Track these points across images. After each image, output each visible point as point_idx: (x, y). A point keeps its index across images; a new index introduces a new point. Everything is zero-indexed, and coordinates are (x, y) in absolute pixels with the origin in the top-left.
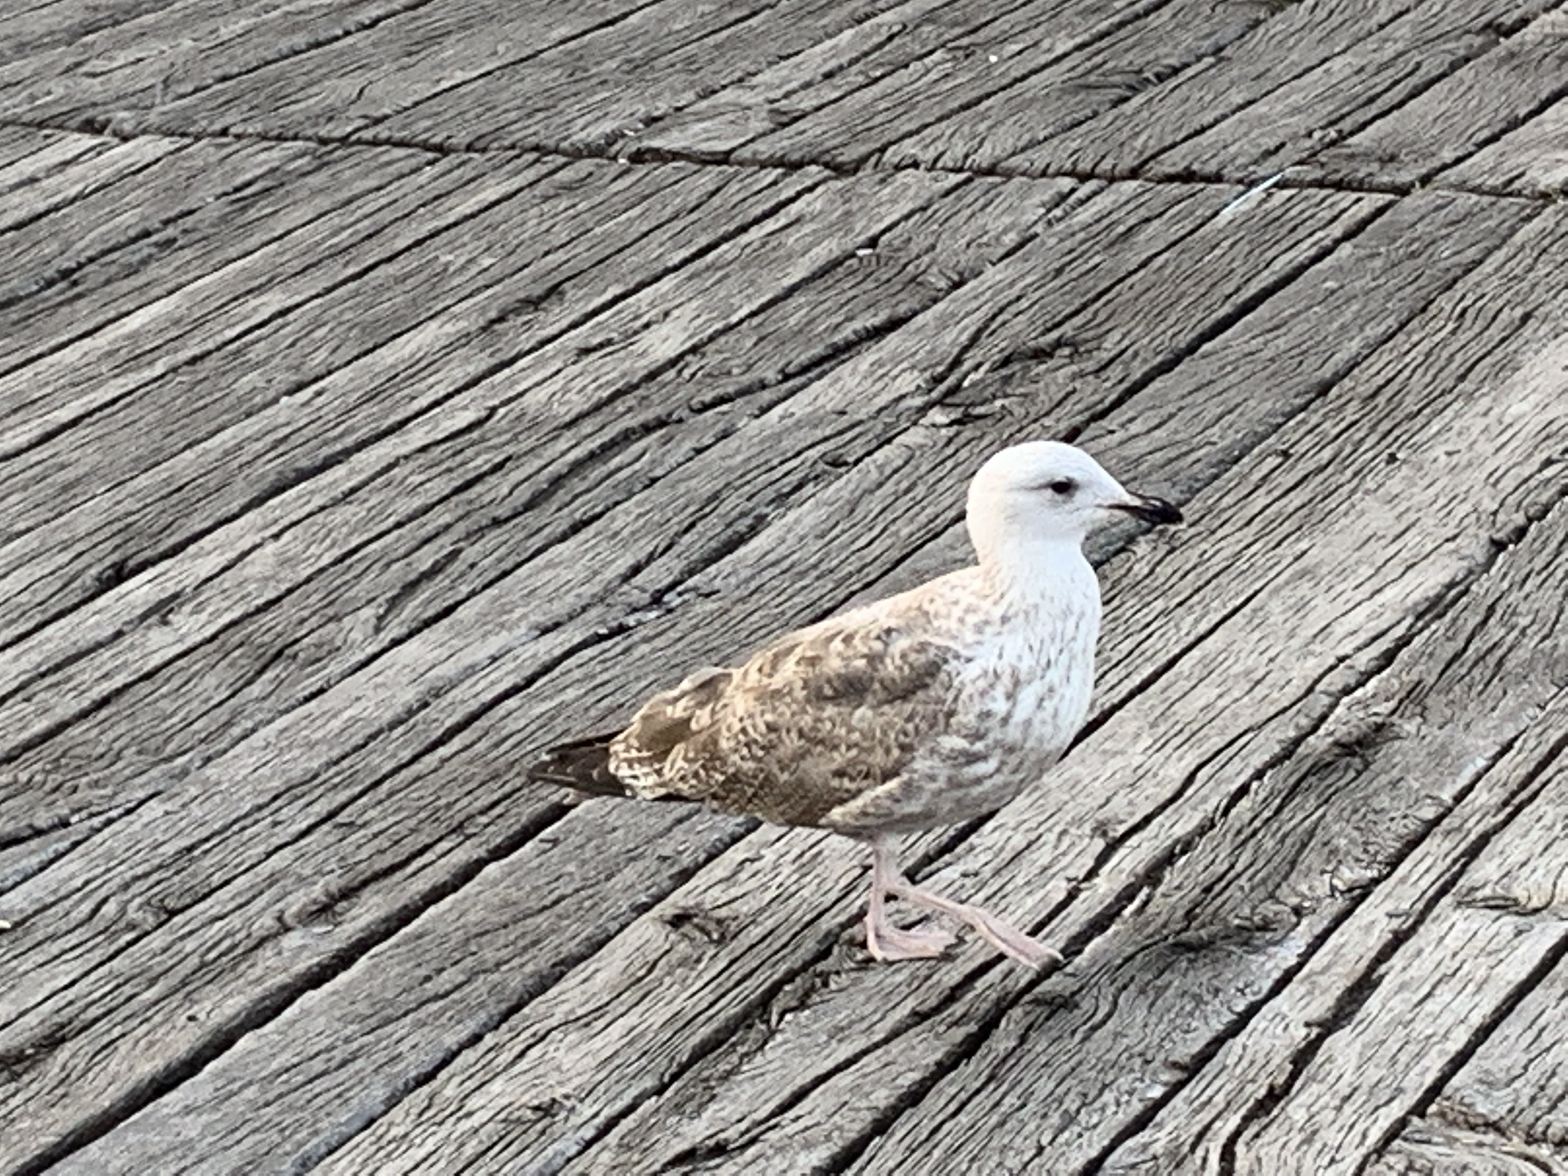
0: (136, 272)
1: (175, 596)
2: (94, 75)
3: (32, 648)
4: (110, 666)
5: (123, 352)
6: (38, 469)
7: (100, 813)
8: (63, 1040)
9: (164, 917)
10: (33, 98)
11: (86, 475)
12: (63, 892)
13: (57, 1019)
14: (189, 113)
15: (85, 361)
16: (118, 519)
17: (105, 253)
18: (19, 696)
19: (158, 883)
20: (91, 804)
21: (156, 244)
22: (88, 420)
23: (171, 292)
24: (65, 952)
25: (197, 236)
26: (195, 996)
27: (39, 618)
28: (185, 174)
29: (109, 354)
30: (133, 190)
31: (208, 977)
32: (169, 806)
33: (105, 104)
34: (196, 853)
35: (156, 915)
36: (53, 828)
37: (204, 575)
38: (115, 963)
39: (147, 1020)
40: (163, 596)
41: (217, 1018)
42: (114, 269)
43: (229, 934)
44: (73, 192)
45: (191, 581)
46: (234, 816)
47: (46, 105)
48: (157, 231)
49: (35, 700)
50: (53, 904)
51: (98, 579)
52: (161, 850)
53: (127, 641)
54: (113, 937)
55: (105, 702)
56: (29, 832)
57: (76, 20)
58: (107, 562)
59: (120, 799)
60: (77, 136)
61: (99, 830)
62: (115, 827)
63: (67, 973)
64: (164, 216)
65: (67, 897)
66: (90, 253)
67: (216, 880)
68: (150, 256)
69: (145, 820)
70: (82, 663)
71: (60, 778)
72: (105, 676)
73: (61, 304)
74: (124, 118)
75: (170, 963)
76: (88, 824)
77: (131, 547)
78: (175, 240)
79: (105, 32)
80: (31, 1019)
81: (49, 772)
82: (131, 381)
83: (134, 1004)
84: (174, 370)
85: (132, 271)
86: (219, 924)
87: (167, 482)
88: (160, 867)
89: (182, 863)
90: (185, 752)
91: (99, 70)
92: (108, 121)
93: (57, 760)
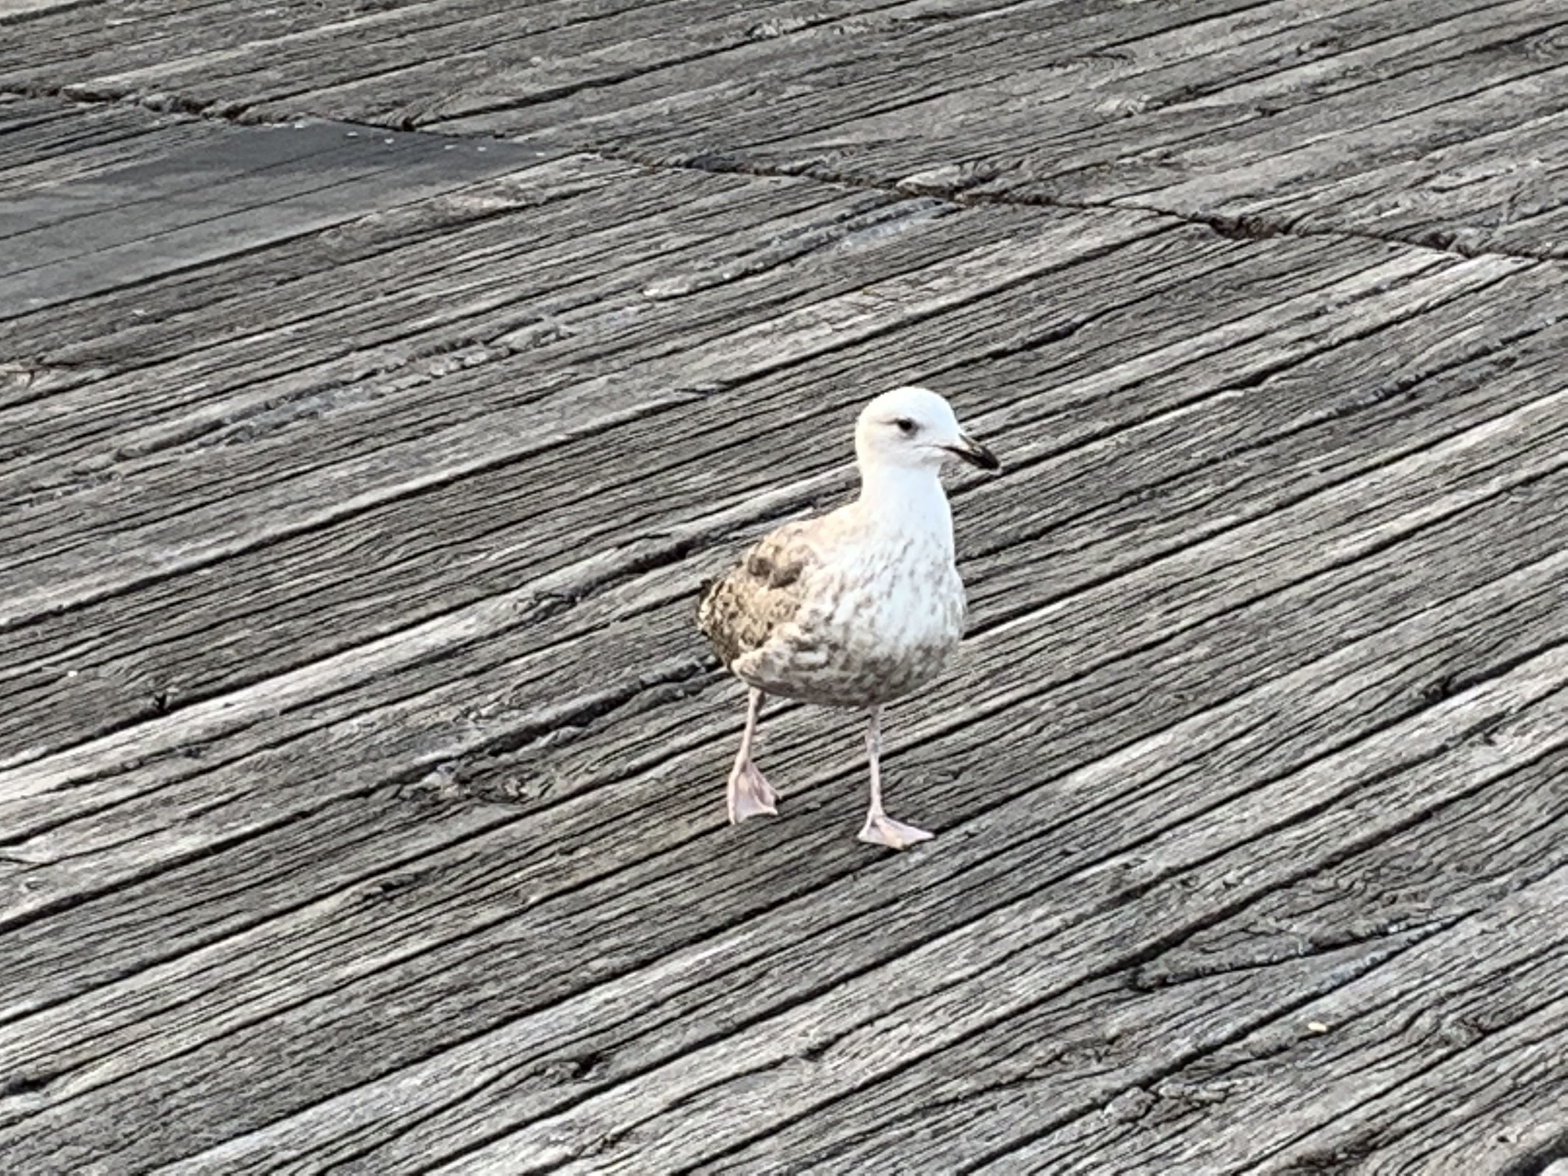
0: (1474, 389)
1: (1500, 716)
2: (1442, 191)
3: (1356, 757)
4: (1434, 779)
5: (1457, 469)
6: (1369, 579)
7: (1417, 926)
8: (1375, 1148)
9: (1478, 1035)
10: (1380, 210)
11: (1417, 587)
12: (1378, 1001)
13: (1369, 1126)
14: (1534, 233)
15: (1421, 474)
16: (1447, 635)
17: (1444, 368)
18: (1342, 803)
19: (1474, 1000)
20: (1407, 917)
21: (1494, 363)
22: (1420, 534)
23: (1508, 412)
24: (1378, 1061)
25: (1535, 357)
26: (1505, 1118)
27: (1365, 727)
28: (1527, 295)
29: (1445, 469)
30: (1475, 307)
31: (1521, 1100)
32: (1485, 926)
33: (1450, 219)
34: (1512, 974)
35: (1470, 1032)
36: (1371, 936)
37: (1529, 697)
38: (1428, 1076)
39: (1458, 1136)
40: (1486, 715)
41: (1528, 1142)
42: (1452, 385)
43: (1543, 1058)
44: (1416, 305)
45: (1515, 704)
46: (1550, 942)
47: (1393, 217)
48: (1498, 349)
49: (1358, 807)
50: (1369, 1012)
51: (1424, 692)
52: (1477, 968)
53: (1452, 756)
54: (1426, 1050)
55: (1425, 816)
56: (1347, 938)
57: (1425, 135)
58: (1436, 675)
59: (1438, 914)
60: (1421, 250)
61: (1414, 943)
62: (1434, 941)
63: (1379, 1083)
64: (1505, 335)
65: (1384, 1005)
66: (1429, 367)
67: (1531, 1002)
68: (1489, 374)
69: (1461, 937)
70: (1405, 776)
71: (1380, 888)
72: (1428, 790)
73: (1398, 416)
74: (1469, 235)
75: (1483, 1082)
76: (1405, 936)
77: (1458, 664)
78: (1513, 360)
79: (1454, 148)
80: (1343, 1125)
81: (1367, 881)
82: (1463, 498)
83: (1445, 1120)
84: (1508, 489)
85: (1471, 388)
86: (1532, 1049)
87: (1497, 601)
88: (1475, 985)
89: (1496, 984)
90: (1502, 873)
91: (1446, 185)
92: (1454, 237)
93: (1378, 869)
